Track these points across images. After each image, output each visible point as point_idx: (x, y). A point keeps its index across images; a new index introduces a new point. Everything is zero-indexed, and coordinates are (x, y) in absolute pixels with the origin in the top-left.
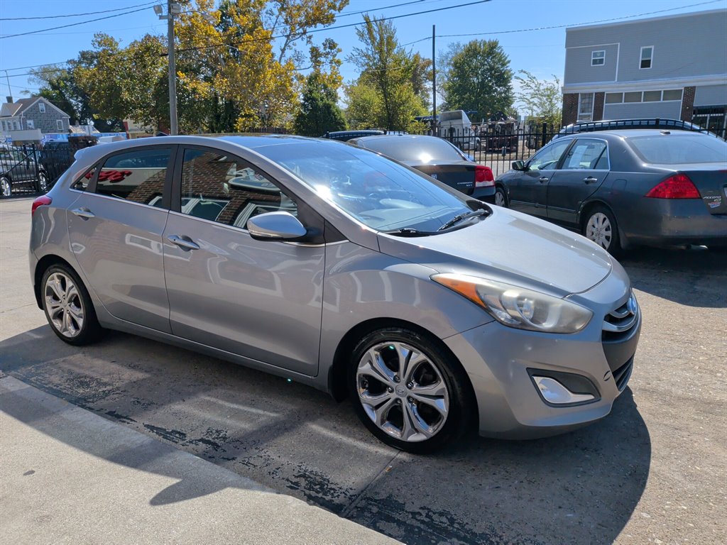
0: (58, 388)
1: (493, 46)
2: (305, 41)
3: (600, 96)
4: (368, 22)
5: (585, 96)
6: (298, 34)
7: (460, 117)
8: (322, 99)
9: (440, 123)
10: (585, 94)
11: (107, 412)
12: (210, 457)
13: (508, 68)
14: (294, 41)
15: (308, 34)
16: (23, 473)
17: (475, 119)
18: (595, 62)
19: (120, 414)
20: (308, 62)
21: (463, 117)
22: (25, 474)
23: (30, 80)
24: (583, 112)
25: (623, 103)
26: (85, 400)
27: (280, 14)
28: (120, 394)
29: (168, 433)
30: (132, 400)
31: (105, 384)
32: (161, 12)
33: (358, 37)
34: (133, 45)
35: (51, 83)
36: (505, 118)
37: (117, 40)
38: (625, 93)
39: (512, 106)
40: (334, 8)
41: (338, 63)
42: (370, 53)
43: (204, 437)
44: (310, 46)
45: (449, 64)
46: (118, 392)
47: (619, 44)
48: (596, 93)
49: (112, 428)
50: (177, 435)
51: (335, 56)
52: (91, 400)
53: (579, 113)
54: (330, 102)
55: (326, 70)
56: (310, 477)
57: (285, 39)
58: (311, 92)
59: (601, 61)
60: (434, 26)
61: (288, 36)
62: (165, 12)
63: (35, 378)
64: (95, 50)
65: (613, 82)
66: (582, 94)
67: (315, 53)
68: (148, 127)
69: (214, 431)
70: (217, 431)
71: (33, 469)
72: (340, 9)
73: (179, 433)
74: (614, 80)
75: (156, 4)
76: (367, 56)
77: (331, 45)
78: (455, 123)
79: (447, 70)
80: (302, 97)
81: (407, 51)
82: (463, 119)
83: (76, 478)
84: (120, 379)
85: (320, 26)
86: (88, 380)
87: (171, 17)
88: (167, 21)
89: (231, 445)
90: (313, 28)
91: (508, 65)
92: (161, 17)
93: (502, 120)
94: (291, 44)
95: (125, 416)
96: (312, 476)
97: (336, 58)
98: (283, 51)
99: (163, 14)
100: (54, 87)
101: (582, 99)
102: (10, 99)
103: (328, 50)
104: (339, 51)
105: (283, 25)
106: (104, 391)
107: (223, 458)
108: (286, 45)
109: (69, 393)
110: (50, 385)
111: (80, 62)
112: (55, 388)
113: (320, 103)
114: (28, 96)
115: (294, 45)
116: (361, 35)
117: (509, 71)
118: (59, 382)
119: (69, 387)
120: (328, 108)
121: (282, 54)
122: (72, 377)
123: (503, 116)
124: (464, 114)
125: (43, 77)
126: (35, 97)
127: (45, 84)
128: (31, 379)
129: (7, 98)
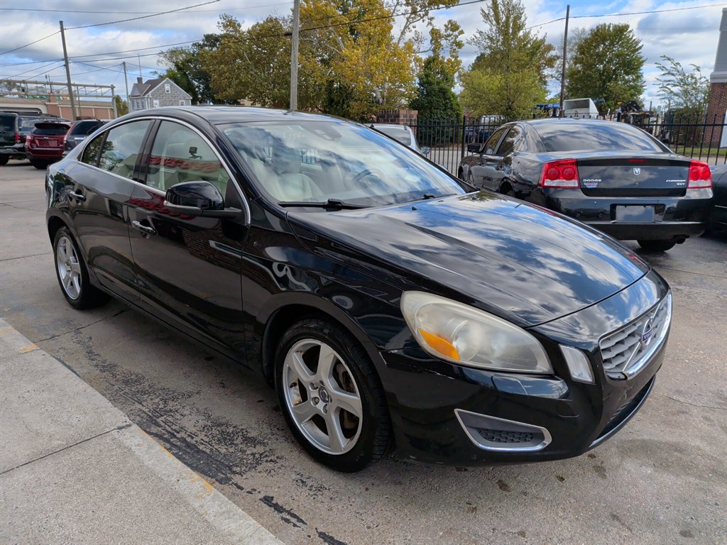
1: (623, 29)
2: (426, 22)
6: (420, 16)
7: (586, 105)
8: (438, 84)
9: (565, 111)
11: (261, 496)
13: (640, 55)
14: (415, 23)
15: (429, 16)
17: (602, 109)
19: (280, 503)
20: (427, 45)
21: (590, 105)
28: (275, 462)
30: (294, 477)
31: (254, 442)
33: (482, 18)
35: (177, 65)
36: (638, 108)
37: (240, 21)
39: (641, 96)
41: (459, 45)
42: (493, 35)
44: (430, 27)
46: (272, 458)
51: (457, 37)
54: (446, 87)
55: (446, 56)
58: (427, 76)
60: (568, 6)
61: (408, 18)
63: (162, 418)
64: (219, 33)
67: (435, 35)
76: (491, 39)
77: (454, 27)
78: (582, 112)
80: (418, 81)
81: (533, 34)
82: (591, 108)
85: (443, 8)
86: (231, 430)
90: (435, 10)
91: (639, 51)
93: (634, 111)
94: (411, 26)
95: (287, 508)
97: (458, 40)
98: (402, 33)
100: (179, 69)
102: (140, 80)
103: (449, 32)
104: (462, 32)
105: (404, 6)
106: (253, 454)
108: (406, 27)
109: (208, 451)
111: (204, 45)
113: (436, 88)
114: (156, 77)
115: (414, 27)
116: (486, 16)
117: (641, 58)
118: (194, 430)
119: (207, 440)
120: (444, 93)
121: (401, 36)
122: (210, 424)
123: (635, 107)
124: (592, 103)
125: (170, 59)
126: (162, 78)
127: (172, 66)
128: (159, 420)
129: (138, 78)
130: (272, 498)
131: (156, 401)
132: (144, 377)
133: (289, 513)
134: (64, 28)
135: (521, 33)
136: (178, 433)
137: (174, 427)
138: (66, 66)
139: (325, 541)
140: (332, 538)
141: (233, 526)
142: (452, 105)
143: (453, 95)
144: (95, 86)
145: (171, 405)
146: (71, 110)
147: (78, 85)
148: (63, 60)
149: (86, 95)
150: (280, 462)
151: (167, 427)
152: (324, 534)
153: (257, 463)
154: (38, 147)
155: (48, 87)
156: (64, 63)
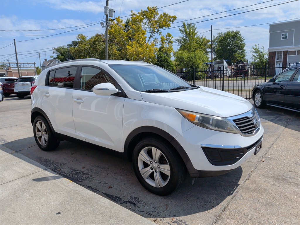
0: (67, 175)
1: (237, 33)
2: (158, 34)
3: (286, 53)
4: (184, 25)
5: (278, 52)
6: (156, 31)
7: (223, 63)
8: (164, 57)
9: (214, 65)
10: (279, 52)
11: (87, 186)
12: (133, 210)
13: (244, 42)
14: (154, 35)
15: (160, 31)
16: (56, 213)
17: (229, 64)
18: (283, 38)
19: (93, 187)
20: (159, 42)
21: (224, 62)
22: (57, 214)
23: (53, 52)
24: (278, 59)
25: (297, 55)
26: (78, 180)
27: (149, 24)
28: (92, 178)
29: (113, 197)
30: (97, 181)
31: (86, 174)
32: (103, 25)
33: (180, 32)
34: (92, 38)
35: (61, 53)
36: (243, 63)
37: (86, 36)
38: (298, 51)
39: (245, 58)
40: (170, 21)
41: (172, 42)
43: (129, 200)
44: (160, 36)
46: (91, 177)
47: (294, 30)
48: (284, 51)
49: (91, 194)
50: (118, 199)
51: (171, 39)
52: (81, 181)
53: (276, 60)
54: (168, 58)
55: (166, 46)
56: (179, 223)
57: (150, 34)
58: (160, 54)
59: (286, 37)
60: (212, 26)
61: (151, 33)
62: (105, 25)
63: (57, 170)
64: (78, 40)
65: (292, 46)
66: (277, 52)
67: (162, 39)
69: (133, 198)
70: (134, 198)
71: (60, 212)
72: (173, 21)
73: (118, 197)
74: (292, 45)
75: (101, 22)
77: (169, 35)
78: (221, 65)
80: (156, 56)
81: (200, 37)
82: (224, 63)
83: (78, 217)
84: (92, 172)
85: (164, 28)
86: (79, 172)
87: (107, 27)
88: (105, 28)
89: (141, 205)
90: (162, 29)
91: (243, 41)
92: (103, 27)
93: (241, 64)
94: (153, 36)
95: (95, 188)
96: (180, 222)
99: (104, 25)
100: (62, 55)
101: (277, 54)
102: (45, 60)
103: (168, 37)
104: (172, 37)
105: (149, 28)
106: (86, 177)
107: (138, 211)
108: (150, 36)
109: (71, 177)
110: (64, 173)
111: (72, 45)
112: (66, 175)
113: (164, 58)
114: (52, 59)
115: (154, 36)
116: (181, 31)
117: (244, 43)
118: (67, 172)
119: (71, 174)
120: (167, 60)
121: (149, 39)
122: (72, 170)
123: (241, 62)
126: (55, 59)
127: (59, 54)
128: (56, 170)
129: (45, 59)
130: (90, 186)
131: (55, 166)
132: (51, 160)
133: (95, 189)
134: (15, 41)
135: (196, 37)
136: (62, 173)
137: (61, 172)
138: (16, 56)
139: (105, 195)
140: (107, 194)
141: (77, 189)
142: (170, 64)
143: (171, 61)
144: (27, 63)
145: (60, 166)
146: (18, 73)
147: (20, 63)
148: (15, 54)
149: (24, 67)
150: (93, 178)
151: (59, 172)
152: (105, 193)
153: (87, 179)
154: (6, 88)
155: (8, 64)
156: (15, 55)
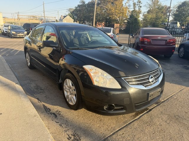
9: (170, 25)
20: (132, 7)
34: (88, 3)
35: (71, 12)
37: (85, 1)
41: (141, 7)
42: (151, 4)
43: (55, 113)
44: (133, 2)
45: (176, 8)
55: (137, 9)
64: (80, 4)
68: (90, 24)
70: (59, 112)
76: (150, 5)
78: (175, 25)
79: (175, 10)
80: (129, 16)
81: (162, 4)
89: (60, 117)
97: (140, 6)
98: (126, 4)
100: (71, 13)
102: (62, 16)
103: (138, 3)
104: (141, 3)
108: (127, 2)
111: (77, 7)
114: (66, 15)
120: (136, 20)
124: (178, 23)
125: (69, 11)
126: (67, 15)
127: (70, 12)
135: (159, 3)
138: (44, 12)
143: (139, 20)
144: (51, 17)
147: (47, 17)
